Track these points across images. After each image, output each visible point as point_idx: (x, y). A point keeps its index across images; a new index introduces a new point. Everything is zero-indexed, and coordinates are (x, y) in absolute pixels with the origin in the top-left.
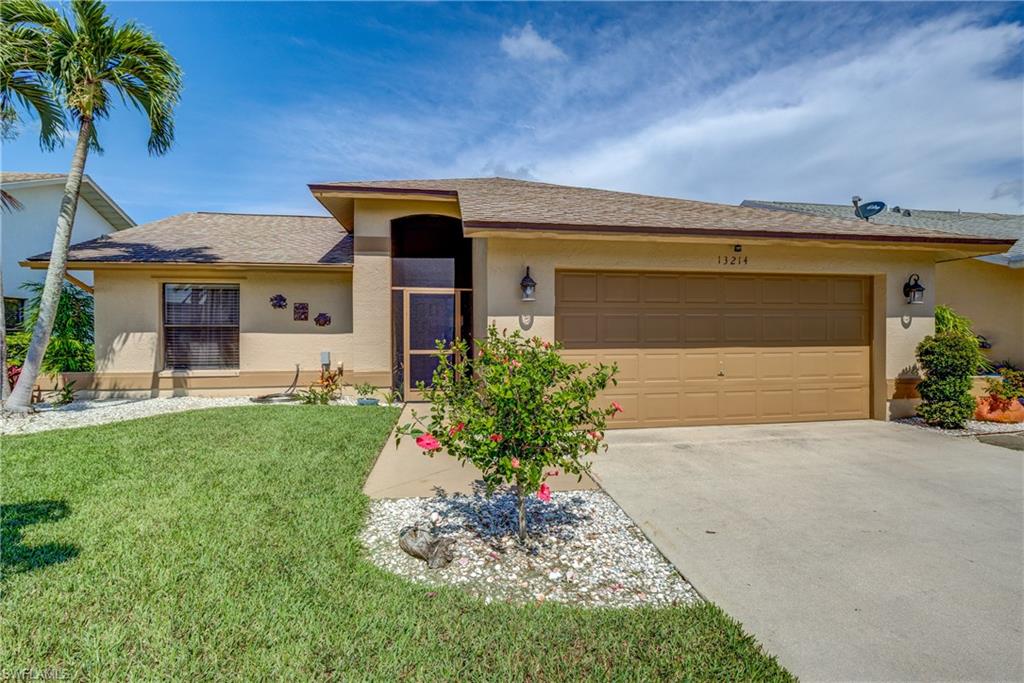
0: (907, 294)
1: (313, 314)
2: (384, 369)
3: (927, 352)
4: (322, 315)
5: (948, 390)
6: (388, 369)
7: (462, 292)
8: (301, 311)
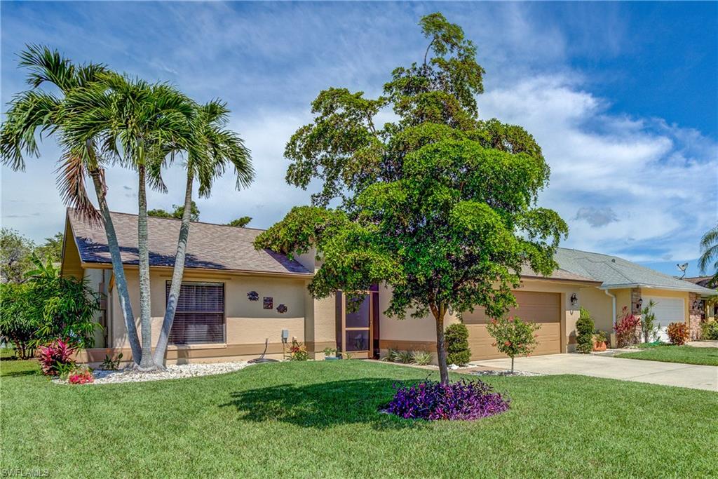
0: (572, 301)
1: (276, 305)
2: (331, 340)
3: (580, 324)
4: (281, 306)
5: (586, 338)
6: (334, 340)
7: (373, 293)
8: (268, 303)
